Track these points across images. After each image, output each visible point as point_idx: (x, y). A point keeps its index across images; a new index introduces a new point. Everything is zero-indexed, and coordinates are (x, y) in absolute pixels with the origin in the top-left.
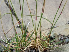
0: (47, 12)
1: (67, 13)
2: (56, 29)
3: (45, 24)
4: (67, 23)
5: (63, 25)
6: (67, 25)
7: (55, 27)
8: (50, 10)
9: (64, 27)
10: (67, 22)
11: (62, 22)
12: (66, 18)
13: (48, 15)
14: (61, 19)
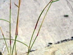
0: (24, 34)
1: (47, 34)
2: (34, 53)
3: (22, 47)
4: (47, 46)
5: (42, 47)
6: (47, 48)
7: (33, 51)
8: (27, 32)
9: (44, 50)
10: (46, 44)
11: (42, 44)
12: (46, 40)
13: (25, 37)
14: (40, 41)
